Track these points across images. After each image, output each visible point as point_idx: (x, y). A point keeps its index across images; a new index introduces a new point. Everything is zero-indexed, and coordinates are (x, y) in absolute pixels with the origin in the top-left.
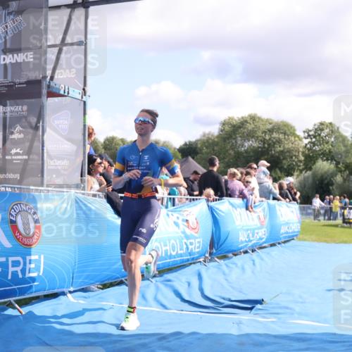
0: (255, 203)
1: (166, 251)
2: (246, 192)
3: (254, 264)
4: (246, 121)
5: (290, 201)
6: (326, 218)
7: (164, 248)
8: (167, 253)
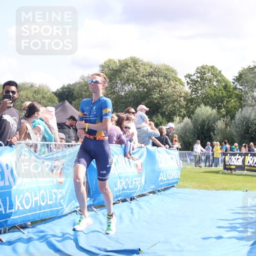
0: (133, 150)
1: (36, 202)
2: (124, 137)
3: (132, 213)
4: (127, 64)
5: (170, 147)
6: (208, 164)
7: (34, 199)
8: (37, 203)
